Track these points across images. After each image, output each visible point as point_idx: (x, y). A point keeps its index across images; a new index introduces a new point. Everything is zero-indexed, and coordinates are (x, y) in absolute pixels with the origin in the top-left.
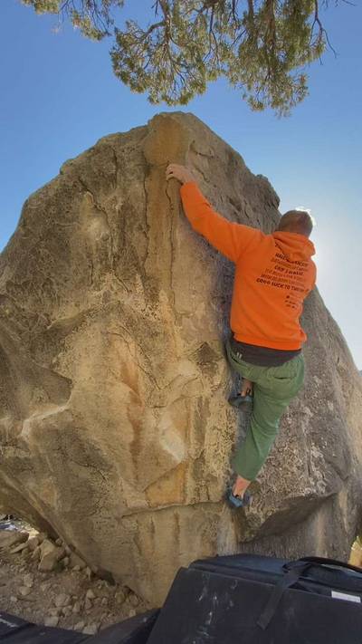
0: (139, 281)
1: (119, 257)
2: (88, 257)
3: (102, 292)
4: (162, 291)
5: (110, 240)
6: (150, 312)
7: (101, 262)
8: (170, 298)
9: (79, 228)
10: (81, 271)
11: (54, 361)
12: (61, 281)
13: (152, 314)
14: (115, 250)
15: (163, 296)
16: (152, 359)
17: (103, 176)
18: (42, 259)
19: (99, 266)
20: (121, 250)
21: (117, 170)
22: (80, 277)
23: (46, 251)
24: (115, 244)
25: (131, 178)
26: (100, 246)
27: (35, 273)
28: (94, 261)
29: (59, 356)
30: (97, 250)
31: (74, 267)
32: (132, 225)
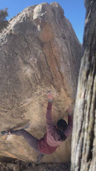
0: (53, 87)
1: (41, 80)
2: (28, 81)
3: (38, 92)
4: (62, 89)
5: (36, 74)
6: (59, 95)
7: (34, 82)
8: (65, 90)
9: (22, 72)
10: (27, 86)
11: (22, 116)
12: (19, 91)
13: (60, 96)
14: (39, 77)
15: (62, 90)
16: (60, 107)
17: (23, 48)
18: (9, 86)
19: (34, 84)
20: (42, 77)
21: (28, 45)
22: (27, 88)
23: (10, 82)
24: (39, 75)
25: (37, 49)
26: (33, 77)
27: (8, 92)
28: (31, 82)
29: (24, 114)
30: (32, 78)
31: (23, 86)
32: (44, 68)
